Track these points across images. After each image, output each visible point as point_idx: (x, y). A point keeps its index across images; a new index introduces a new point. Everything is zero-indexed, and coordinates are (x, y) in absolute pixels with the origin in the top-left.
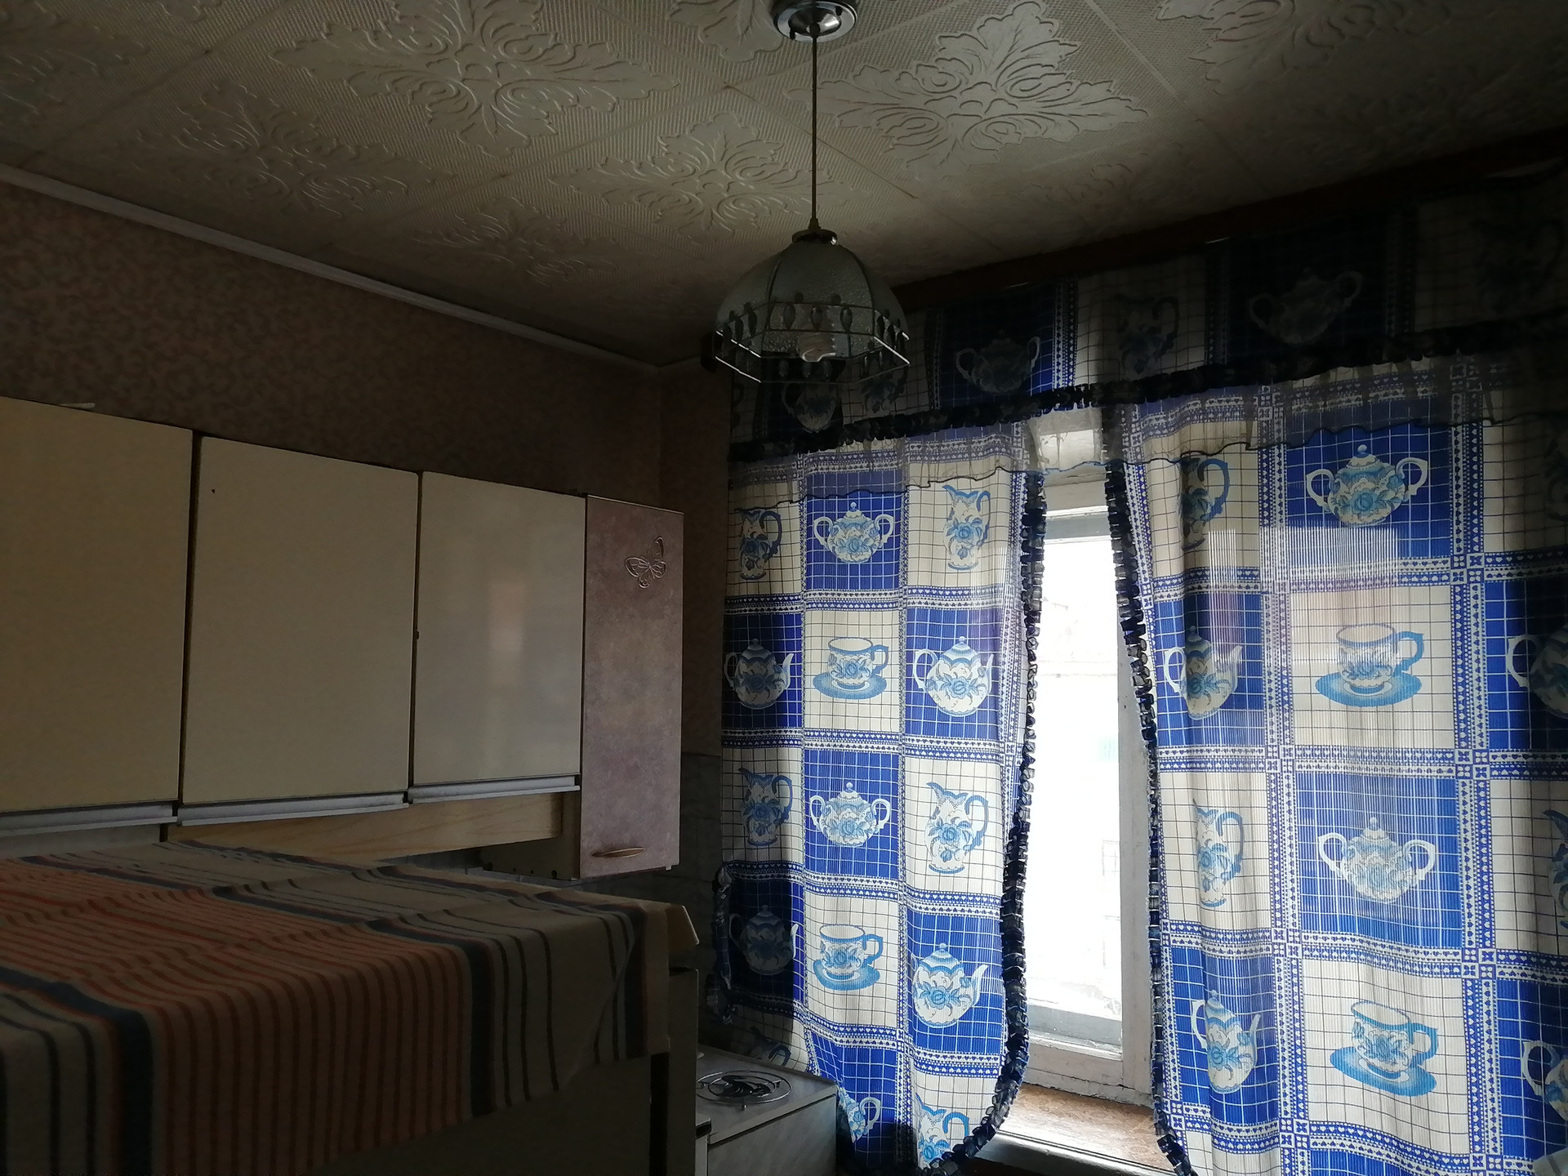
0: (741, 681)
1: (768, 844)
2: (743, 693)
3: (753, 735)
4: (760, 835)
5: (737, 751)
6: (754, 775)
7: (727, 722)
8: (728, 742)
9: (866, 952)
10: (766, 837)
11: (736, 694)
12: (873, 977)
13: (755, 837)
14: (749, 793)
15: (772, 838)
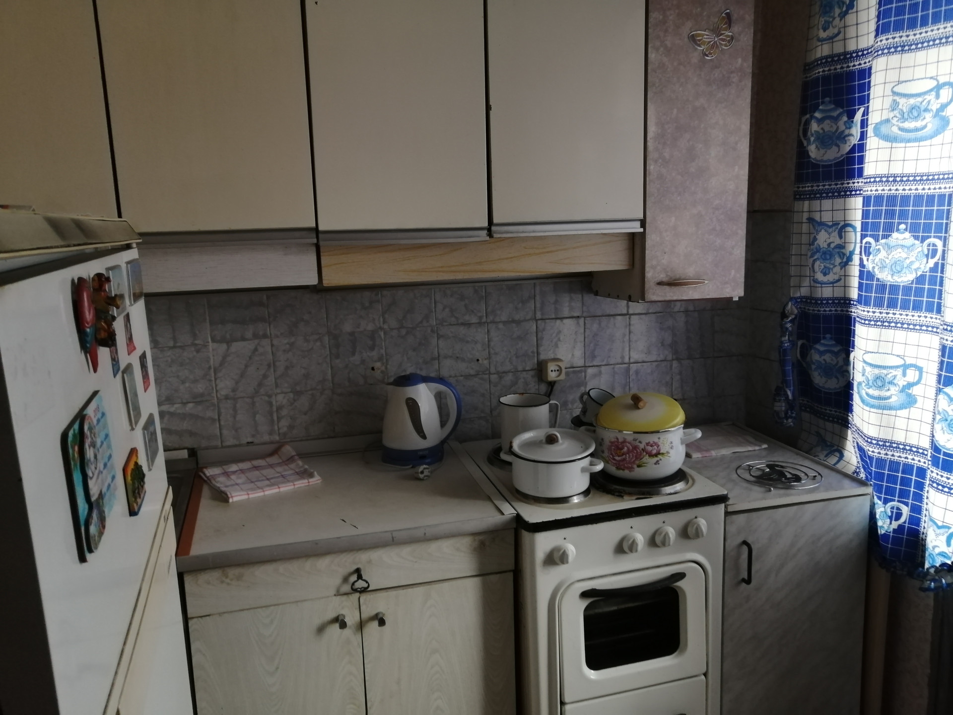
0: (812, 139)
1: (833, 283)
2: (813, 151)
3: (821, 187)
4: (825, 274)
5: (806, 203)
6: (822, 224)
7: (800, 178)
8: (799, 196)
9: (906, 379)
10: (831, 277)
11: (808, 152)
12: (911, 401)
13: (820, 276)
14: (815, 239)
15: (836, 277)
